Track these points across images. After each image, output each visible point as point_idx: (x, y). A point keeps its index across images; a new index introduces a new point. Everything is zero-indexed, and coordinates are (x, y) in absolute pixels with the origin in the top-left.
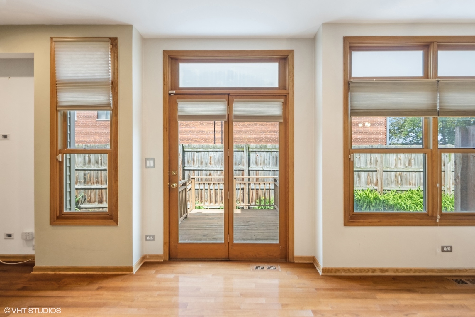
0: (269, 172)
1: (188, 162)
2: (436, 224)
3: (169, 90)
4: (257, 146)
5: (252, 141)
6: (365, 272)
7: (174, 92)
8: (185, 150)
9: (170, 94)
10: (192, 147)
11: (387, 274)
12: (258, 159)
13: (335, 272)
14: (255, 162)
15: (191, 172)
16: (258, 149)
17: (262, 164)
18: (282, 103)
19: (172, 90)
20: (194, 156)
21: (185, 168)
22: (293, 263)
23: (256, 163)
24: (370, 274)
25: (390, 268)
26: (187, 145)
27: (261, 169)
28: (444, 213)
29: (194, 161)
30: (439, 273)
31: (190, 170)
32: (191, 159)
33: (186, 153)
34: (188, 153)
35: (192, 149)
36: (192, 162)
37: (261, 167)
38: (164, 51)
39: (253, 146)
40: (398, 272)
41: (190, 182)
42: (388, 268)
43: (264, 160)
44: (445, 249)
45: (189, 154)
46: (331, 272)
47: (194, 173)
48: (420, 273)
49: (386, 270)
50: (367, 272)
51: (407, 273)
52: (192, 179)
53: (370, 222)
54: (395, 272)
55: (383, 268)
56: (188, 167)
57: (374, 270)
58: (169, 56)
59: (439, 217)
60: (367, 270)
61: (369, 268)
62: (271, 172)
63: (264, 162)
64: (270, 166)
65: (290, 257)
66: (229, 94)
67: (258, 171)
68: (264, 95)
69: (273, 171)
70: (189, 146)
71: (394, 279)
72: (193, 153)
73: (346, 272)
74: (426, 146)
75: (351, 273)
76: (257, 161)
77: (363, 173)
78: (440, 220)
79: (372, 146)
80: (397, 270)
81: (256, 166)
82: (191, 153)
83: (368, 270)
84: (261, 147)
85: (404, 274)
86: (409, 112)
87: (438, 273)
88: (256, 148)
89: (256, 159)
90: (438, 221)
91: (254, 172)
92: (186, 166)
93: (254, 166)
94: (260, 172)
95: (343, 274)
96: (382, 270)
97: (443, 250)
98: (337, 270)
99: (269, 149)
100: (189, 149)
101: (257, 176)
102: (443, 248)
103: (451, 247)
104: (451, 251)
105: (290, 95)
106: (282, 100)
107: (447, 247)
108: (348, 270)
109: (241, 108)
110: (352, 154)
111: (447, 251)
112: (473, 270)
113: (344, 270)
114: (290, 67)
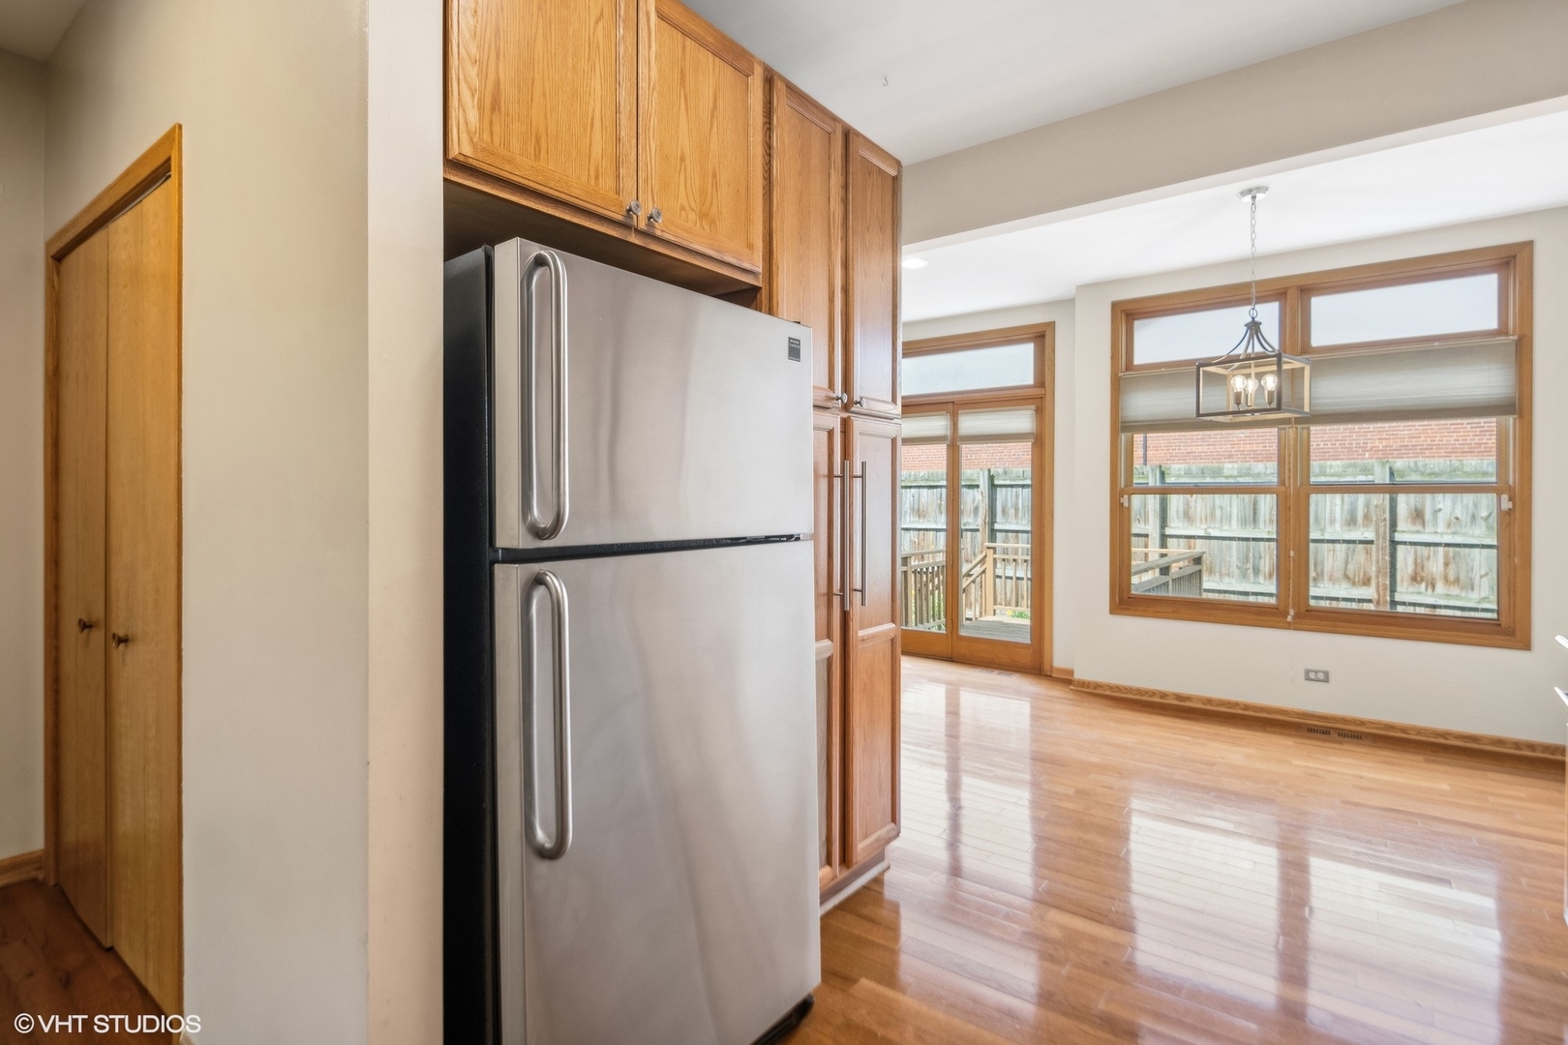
0: (1228, 542)
1: (1004, 512)
6: (1148, 695)
8: (996, 482)
10: (1014, 475)
11: (1188, 704)
13: (1095, 688)
14: (1184, 514)
15: (1010, 534)
16: (1194, 477)
17: (1206, 519)
18: (1036, 412)
20: (1017, 496)
21: (997, 526)
22: (1050, 676)
23: (1187, 516)
24: (1156, 699)
25: (1197, 696)
26: (1000, 470)
27: (1202, 533)
28: (1311, 606)
29: (1017, 510)
30: (1299, 718)
31: (1007, 531)
32: (1009, 505)
33: (998, 489)
34: (1004, 489)
35: (1011, 480)
36: (1012, 512)
37: (1204, 526)
39: (1180, 469)
40: (1212, 705)
41: (984, 554)
42: (1191, 695)
43: (1214, 508)
44: (1312, 676)
45: (1006, 493)
46: (1088, 688)
47: (1017, 537)
48: (1255, 711)
49: (1188, 698)
50: (1150, 696)
51: (1229, 707)
52: (988, 548)
53: (1156, 612)
54: (1204, 704)
55: (1182, 694)
56: (1003, 523)
57: (1163, 695)
59: (1292, 612)
62: (1234, 543)
63: (1213, 515)
64: (1230, 525)
65: (1046, 667)
66: (954, 402)
67: (1192, 540)
68: (1009, 401)
69: (1240, 539)
70: (1005, 473)
72: (1014, 489)
73: (1113, 690)
76: (1191, 511)
78: (1294, 617)
80: (1209, 701)
82: (1010, 489)
83: (1153, 693)
84: (1203, 473)
87: (1295, 718)
88: (1188, 473)
89: (1188, 505)
90: (1289, 619)
91: (1181, 540)
92: (998, 520)
93: (1181, 525)
95: (1108, 693)
96: (1179, 697)
97: (1307, 678)
98: (1097, 686)
99: (1227, 477)
100: (1004, 480)
102: (1307, 672)
103: (1326, 674)
104: (1326, 680)
105: (1048, 397)
106: (1033, 407)
107: (1316, 672)
108: (1118, 688)
109: (970, 423)
110: (1126, 497)
111: (1317, 680)
112: (1380, 724)
113: (1110, 687)
114: (1048, 350)
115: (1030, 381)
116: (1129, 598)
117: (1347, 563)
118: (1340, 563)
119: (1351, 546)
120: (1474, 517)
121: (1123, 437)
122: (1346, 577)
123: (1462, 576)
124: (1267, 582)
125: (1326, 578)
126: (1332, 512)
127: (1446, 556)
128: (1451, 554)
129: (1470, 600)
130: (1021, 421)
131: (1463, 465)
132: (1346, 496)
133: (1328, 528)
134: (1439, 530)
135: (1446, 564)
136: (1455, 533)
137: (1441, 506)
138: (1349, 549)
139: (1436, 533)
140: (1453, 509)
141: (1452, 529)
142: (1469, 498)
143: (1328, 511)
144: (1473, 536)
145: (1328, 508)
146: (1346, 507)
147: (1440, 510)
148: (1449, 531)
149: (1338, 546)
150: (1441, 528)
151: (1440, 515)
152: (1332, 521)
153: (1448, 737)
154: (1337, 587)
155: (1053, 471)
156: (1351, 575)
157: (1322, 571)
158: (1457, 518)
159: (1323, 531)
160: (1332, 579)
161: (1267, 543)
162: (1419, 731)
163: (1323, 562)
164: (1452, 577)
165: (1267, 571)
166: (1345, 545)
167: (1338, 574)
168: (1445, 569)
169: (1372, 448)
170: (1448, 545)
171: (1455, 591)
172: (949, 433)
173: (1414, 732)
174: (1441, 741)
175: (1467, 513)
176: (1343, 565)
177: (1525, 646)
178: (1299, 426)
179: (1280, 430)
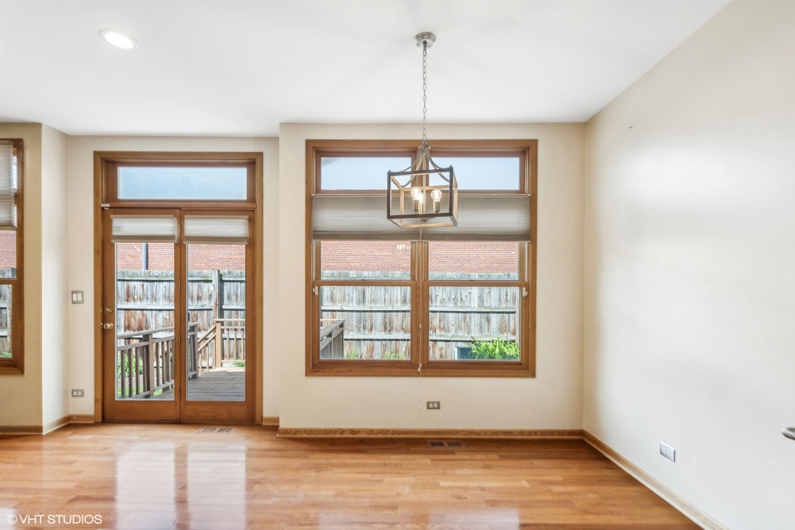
0: (352, 313)
1: (229, 298)
2: (418, 375)
3: (103, 203)
4: (333, 273)
5: (354, 265)
6: (332, 433)
7: (108, 205)
8: (224, 279)
9: (103, 208)
10: (235, 274)
11: (358, 436)
12: (335, 293)
13: (295, 434)
14: (331, 298)
15: (233, 312)
16: (336, 278)
17: (341, 301)
18: (247, 221)
19: (108, 201)
20: (237, 288)
21: (224, 307)
22: (261, 425)
23: (332, 299)
24: (338, 436)
25: (363, 429)
26: (226, 271)
27: (339, 309)
28: (431, 361)
29: (237, 296)
30: (424, 435)
31: (231, 310)
32: (232, 293)
33: (225, 283)
34: (228, 283)
35: (233, 277)
36: (234, 297)
37: (340, 305)
38: (95, 152)
39: (328, 273)
40: (373, 434)
41: (215, 326)
42: (360, 429)
43: (345, 295)
44: (431, 406)
45: (230, 285)
46: (290, 434)
47: (237, 313)
48: (399, 434)
49: (358, 432)
50: (334, 434)
51: (384, 434)
52: (217, 322)
53: (337, 372)
54: (368, 434)
55: (354, 429)
56: (228, 305)
57: (342, 431)
58: (102, 159)
59: (420, 365)
60: (334, 432)
61: (337, 429)
62: (354, 313)
63: (344, 299)
64: (353, 304)
65: (258, 418)
66: (180, 208)
68: (227, 211)
70: (229, 273)
71: (362, 441)
72: (235, 283)
73: (308, 433)
75: (315, 434)
76: (334, 297)
77: (495, 315)
79: (509, 275)
80: (371, 432)
81: (331, 304)
82: (232, 283)
83: (335, 431)
84: (340, 275)
85: (380, 436)
86: (384, 235)
87: (421, 435)
88: (332, 275)
90: (419, 369)
92: (225, 303)
93: (329, 304)
94: (338, 313)
95: (304, 436)
96: (353, 431)
97: (428, 408)
98: (297, 431)
99: (351, 278)
100: (229, 277)
101: (333, 318)
102: (428, 404)
103: (439, 403)
104: (438, 408)
105: (258, 210)
106: (247, 217)
107: (433, 403)
108: (311, 431)
109: (194, 226)
111: (434, 408)
112: (466, 431)
113: (306, 431)
114: (258, 174)
115: (245, 198)
116: (319, 363)
117: (403, 322)
118: (400, 322)
119: (404, 313)
120: (449, 298)
121: (314, 242)
122: (402, 328)
123: (446, 326)
124: (369, 333)
125: (394, 329)
126: (397, 297)
127: (440, 316)
128: (442, 316)
129: (448, 337)
130: (238, 227)
131: (446, 275)
132: (403, 287)
133: (395, 305)
134: (438, 305)
135: (440, 321)
136: (443, 306)
137: (438, 294)
138: (403, 315)
139: (436, 306)
140: (442, 295)
141: (442, 305)
142: (448, 288)
143: (395, 296)
144: (449, 307)
145: (395, 295)
146: (402, 294)
147: (438, 295)
148: (441, 305)
149: (399, 313)
150: (438, 304)
151: (438, 298)
152: (397, 301)
153: (499, 434)
154: (399, 334)
155: (262, 267)
156: (404, 327)
157: (393, 327)
158: (444, 299)
159: (393, 306)
160: (397, 331)
161: (369, 313)
162: (485, 432)
163: (393, 322)
164: (442, 327)
165: (369, 328)
166: (402, 313)
167: (399, 328)
168: (440, 323)
169: (402, 267)
170: (440, 312)
171: (443, 333)
172: (176, 233)
173: (483, 434)
174: (495, 437)
175: (447, 296)
176: (401, 322)
177: (533, 375)
178: (423, 241)
179: (412, 243)
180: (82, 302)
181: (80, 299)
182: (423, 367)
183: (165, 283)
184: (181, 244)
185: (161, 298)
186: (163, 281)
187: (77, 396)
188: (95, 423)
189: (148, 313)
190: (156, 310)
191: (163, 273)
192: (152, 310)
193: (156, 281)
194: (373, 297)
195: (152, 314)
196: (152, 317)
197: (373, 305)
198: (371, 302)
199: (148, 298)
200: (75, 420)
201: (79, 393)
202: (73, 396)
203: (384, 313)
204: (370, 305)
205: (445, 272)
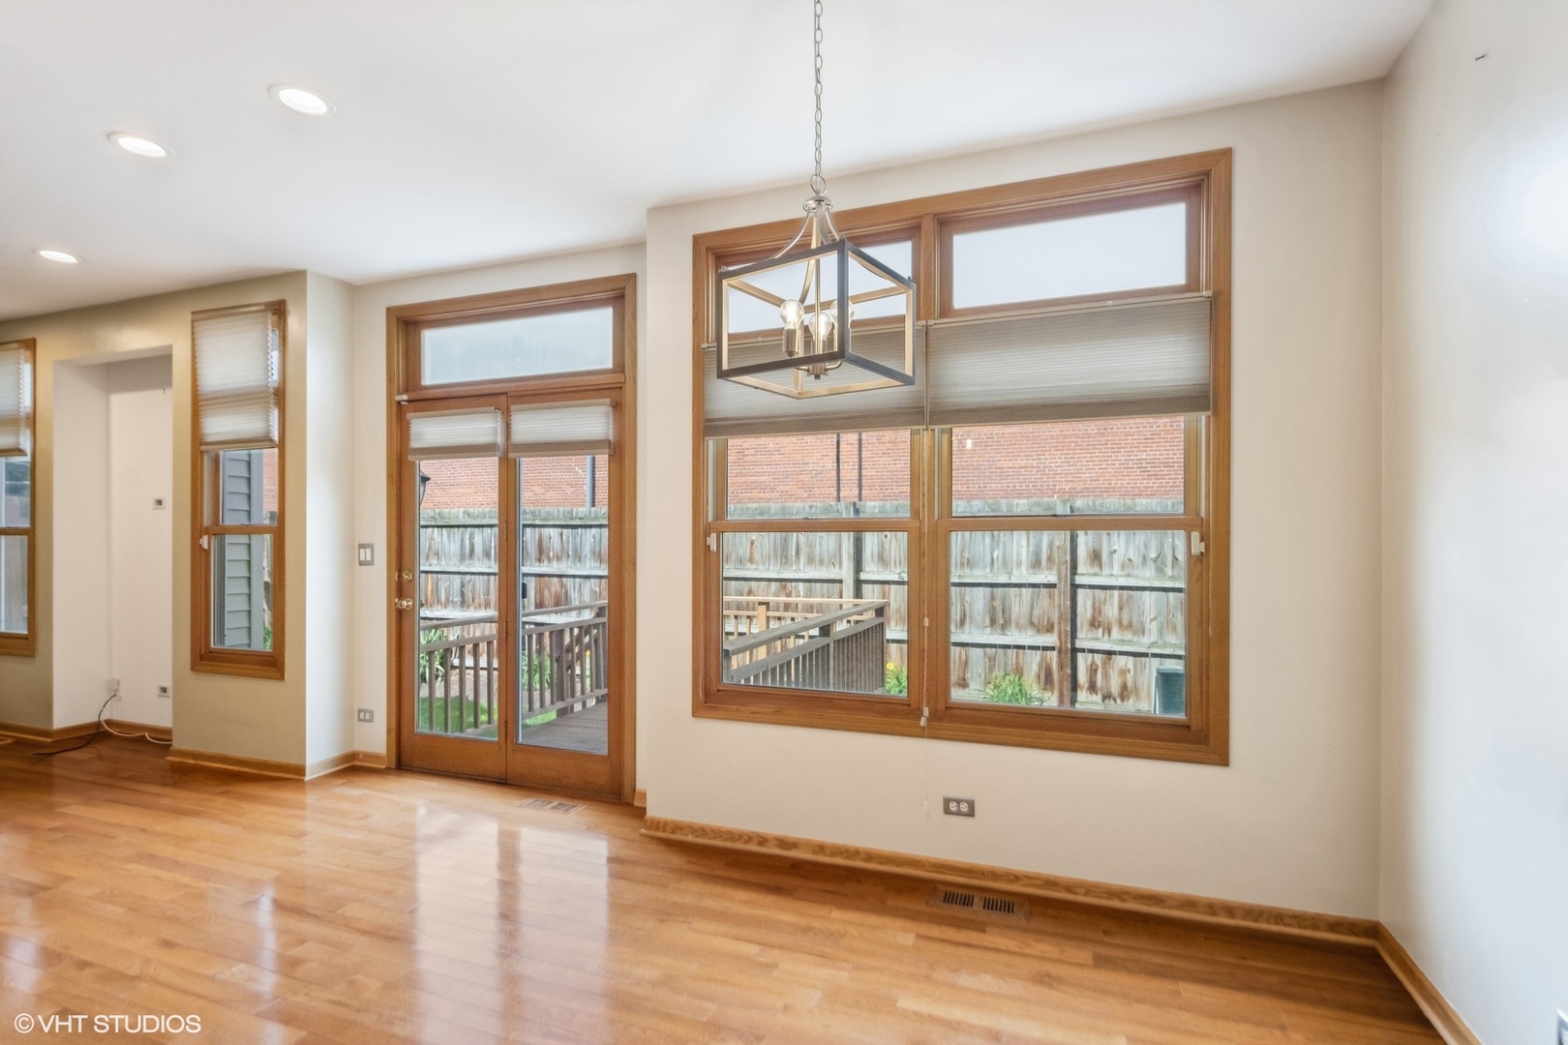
2: (921, 734)
3: (399, 394)
4: (884, 507)
6: (743, 841)
7: (405, 397)
9: (399, 403)
11: (793, 854)
12: (887, 546)
14: (879, 557)
17: (900, 562)
18: (611, 409)
19: (406, 391)
22: (632, 805)
23: (882, 560)
24: (753, 847)
25: (806, 840)
28: (954, 703)
30: (936, 872)
37: (898, 571)
38: (388, 309)
39: (874, 507)
40: (825, 854)
42: (798, 839)
44: (953, 807)
46: (664, 831)
48: (881, 863)
49: (793, 845)
50: (746, 842)
51: (847, 858)
53: (752, 713)
54: (814, 852)
55: (786, 837)
57: (763, 840)
58: (398, 319)
59: (926, 711)
60: (746, 838)
61: (753, 832)
65: (627, 790)
66: (506, 393)
67: (887, 586)
68: (577, 391)
71: (798, 868)
73: (696, 834)
74: (915, 513)
75: (710, 838)
76: (886, 553)
78: (929, 720)
80: (821, 848)
81: (881, 569)
83: (748, 838)
85: (839, 861)
87: (931, 871)
88: (883, 510)
89: (883, 546)
90: (923, 722)
91: (876, 586)
93: (875, 569)
94: (893, 587)
95: (690, 838)
96: (783, 843)
97: (947, 811)
98: (677, 827)
102: (947, 802)
103: (971, 804)
104: (971, 814)
105: (628, 387)
106: (608, 400)
107: (958, 802)
108: (703, 831)
109: (530, 425)
110: (714, 535)
111: (959, 813)
112: (1039, 879)
113: (694, 829)
114: (628, 317)
115: (609, 365)
116: (718, 691)
117: (1032, 606)
118: (1025, 610)
119: (1036, 590)
120: (1144, 558)
121: (711, 444)
122: (1032, 624)
123: (1135, 620)
124: (958, 631)
125: (1013, 625)
126: (1019, 553)
127: (1121, 597)
128: (1125, 598)
129: (1142, 646)
130: (592, 422)
131: (1135, 504)
132: (1032, 533)
133: (1015, 572)
134: (1115, 573)
135: (1121, 608)
136: (1128, 575)
137: (1116, 547)
138: (1033, 593)
139: (1112, 575)
140: (1127, 550)
141: (1126, 572)
142: (1141, 536)
143: (1015, 553)
144: (1144, 579)
145: (1015, 549)
146: (1031, 549)
147: (1115, 551)
148: (1123, 573)
149: (1024, 590)
150: (1116, 570)
151: (1115, 556)
152: (1019, 564)
153: (1124, 896)
154: (1023, 635)
155: (635, 498)
156: (1036, 621)
157: (1010, 618)
158: (1130, 560)
159: (1010, 574)
160: (1018, 627)
161: (958, 588)
162: (1090, 889)
163: (1010, 609)
164: (1125, 622)
165: (958, 619)
166: (1030, 589)
167: (1024, 621)
168: (1120, 614)
170: (1122, 588)
171: (1128, 636)
172: (500, 440)
173: (1082, 891)
174: (1116, 904)
175: (1139, 553)
176: (1028, 612)
177: (1222, 758)
178: (937, 428)
179: (913, 433)
180: (370, 563)
181: (369, 558)
182: (934, 716)
183: (594, 531)
184: (509, 459)
185: (589, 556)
186: (591, 526)
187: (364, 720)
188: (386, 768)
189: (569, 582)
190: (581, 577)
191: (590, 513)
192: (574, 576)
193: (581, 526)
194: (966, 555)
195: (574, 583)
196: (574, 588)
197: (967, 571)
198: (962, 564)
199: (568, 556)
200: (361, 761)
201: (367, 716)
202: (360, 720)
203: (989, 589)
204: (959, 572)
205: (1133, 500)
